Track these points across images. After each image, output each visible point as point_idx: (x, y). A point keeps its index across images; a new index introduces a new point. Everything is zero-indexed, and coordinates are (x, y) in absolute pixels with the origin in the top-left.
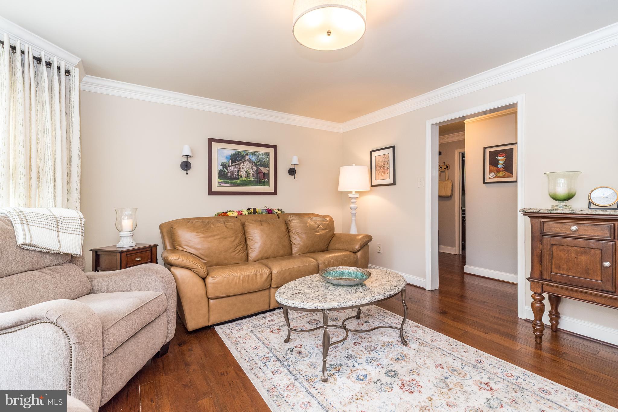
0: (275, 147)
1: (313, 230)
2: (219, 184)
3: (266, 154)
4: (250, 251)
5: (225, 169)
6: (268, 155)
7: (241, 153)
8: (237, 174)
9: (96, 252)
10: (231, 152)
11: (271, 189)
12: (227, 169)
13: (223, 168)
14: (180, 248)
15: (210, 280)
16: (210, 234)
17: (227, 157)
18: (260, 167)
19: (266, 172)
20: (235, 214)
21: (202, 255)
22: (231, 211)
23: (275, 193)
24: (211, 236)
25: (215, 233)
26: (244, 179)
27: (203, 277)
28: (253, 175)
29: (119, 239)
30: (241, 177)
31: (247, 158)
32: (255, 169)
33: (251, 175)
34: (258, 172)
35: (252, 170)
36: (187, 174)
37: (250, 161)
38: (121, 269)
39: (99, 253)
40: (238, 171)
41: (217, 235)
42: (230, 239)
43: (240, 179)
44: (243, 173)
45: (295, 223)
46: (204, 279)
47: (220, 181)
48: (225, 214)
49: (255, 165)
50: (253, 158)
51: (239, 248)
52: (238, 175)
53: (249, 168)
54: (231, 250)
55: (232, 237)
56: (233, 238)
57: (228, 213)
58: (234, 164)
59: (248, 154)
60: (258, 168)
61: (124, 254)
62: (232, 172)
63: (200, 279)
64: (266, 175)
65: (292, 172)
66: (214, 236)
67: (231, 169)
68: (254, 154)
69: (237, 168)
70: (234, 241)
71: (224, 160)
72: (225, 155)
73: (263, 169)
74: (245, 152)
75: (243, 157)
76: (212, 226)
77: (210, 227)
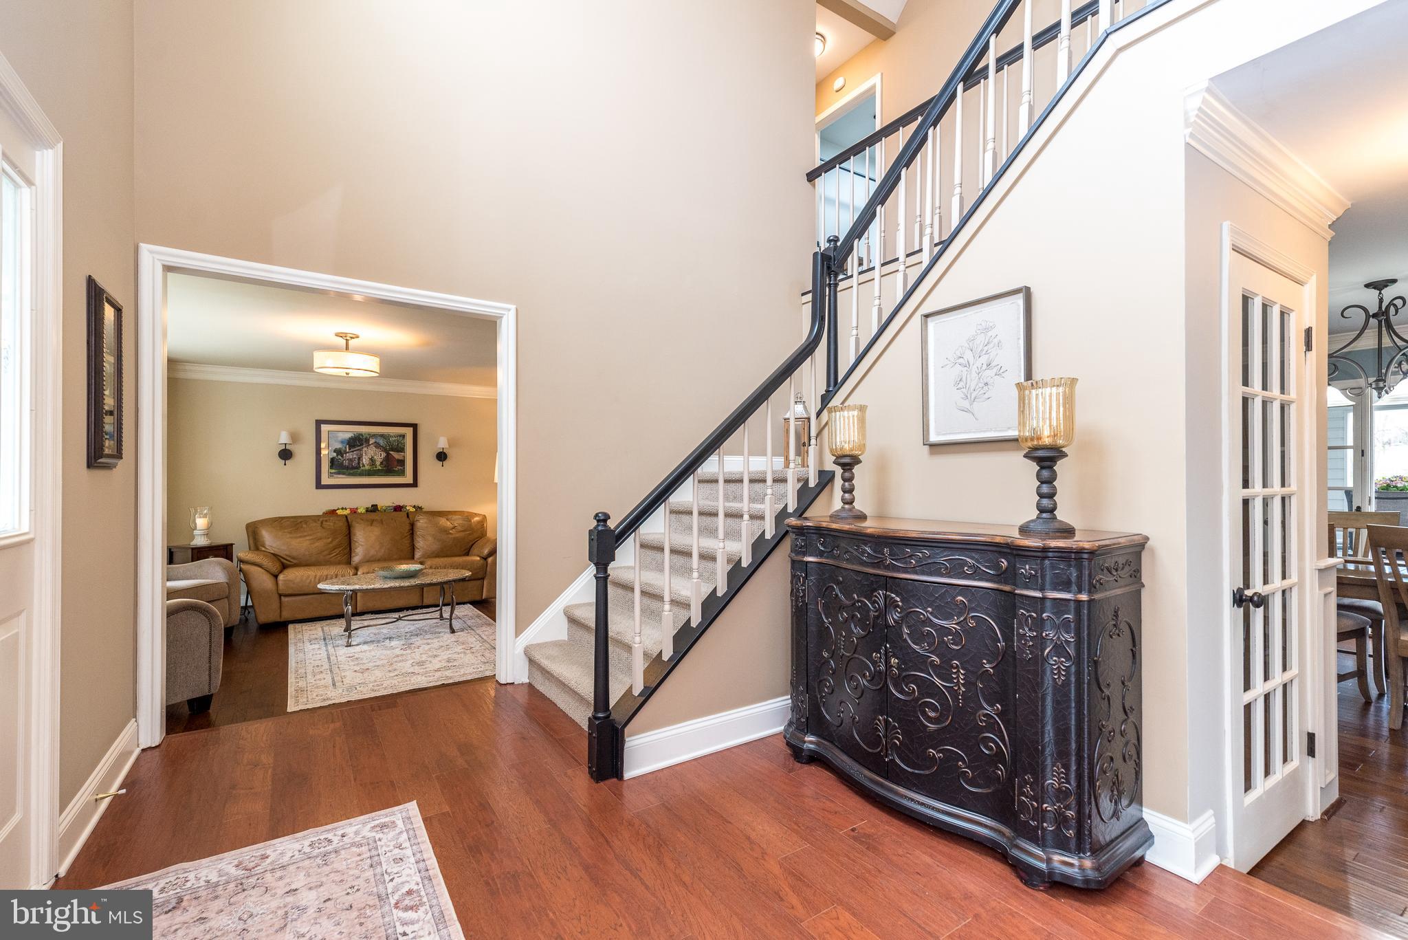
0: (415, 427)
1: (445, 531)
2: (331, 475)
3: (400, 436)
4: (353, 555)
5: (340, 457)
6: (403, 436)
7: (363, 436)
8: (357, 462)
9: (170, 549)
10: (348, 436)
11: (408, 479)
12: (342, 457)
13: (337, 456)
14: (263, 549)
15: (281, 577)
16: (299, 535)
17: (342, 442)
18: (391, 452)
19: (402, 458)
20: (347, 512)
21: (287, 555)
22: (342, 509)
23: (415, 484)
24: (300, 537)
25: (305, 534)
26: (367, 467)
27: (275, 574)
28: (381, 463)
29: (193, 537)
30: (364, 466)
31: (372, 441)
32: (384, 455)
33: (378, 463)
34: (388, 458)
35: (380, 457)
36: (285, 464)
37: (377, 445)
38: (192, 561)
39: (172, 550)
40: (359, 458)
41: (308, 535)
42: (325, 541)
43: (362, 468)
44: (365, 460)
45: (422, 522)
46: (276, 577)
47: (333, 471)
48: (333, 512)
49: (385, 450)
50: (381, 442)
51: (337, 551)
52: (359, 463)
53: (375, 454)
54: (326, 553)
55: (328, 538)
56: (330, 540)
57: (337, 511)
58: (352, 450)
59: (374, 436)
60: (388, 454)
61: (196, 551)
62: (351, 460)
63: (272, 576)
64: (402, 462)
65: (442, 456)
66: (305, 536)
67: (349, 456)
68: (382, 436)
69: (357, 455)
70: (331, 542)
71: (339, 446)
72: (340, 439)
73: (396, 455)
74: (369, 434)
75: (367, 441)
76: (304, 526)
77: (302, 527)
